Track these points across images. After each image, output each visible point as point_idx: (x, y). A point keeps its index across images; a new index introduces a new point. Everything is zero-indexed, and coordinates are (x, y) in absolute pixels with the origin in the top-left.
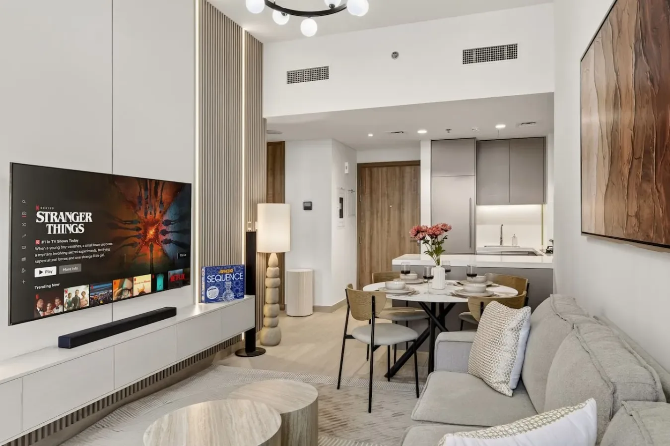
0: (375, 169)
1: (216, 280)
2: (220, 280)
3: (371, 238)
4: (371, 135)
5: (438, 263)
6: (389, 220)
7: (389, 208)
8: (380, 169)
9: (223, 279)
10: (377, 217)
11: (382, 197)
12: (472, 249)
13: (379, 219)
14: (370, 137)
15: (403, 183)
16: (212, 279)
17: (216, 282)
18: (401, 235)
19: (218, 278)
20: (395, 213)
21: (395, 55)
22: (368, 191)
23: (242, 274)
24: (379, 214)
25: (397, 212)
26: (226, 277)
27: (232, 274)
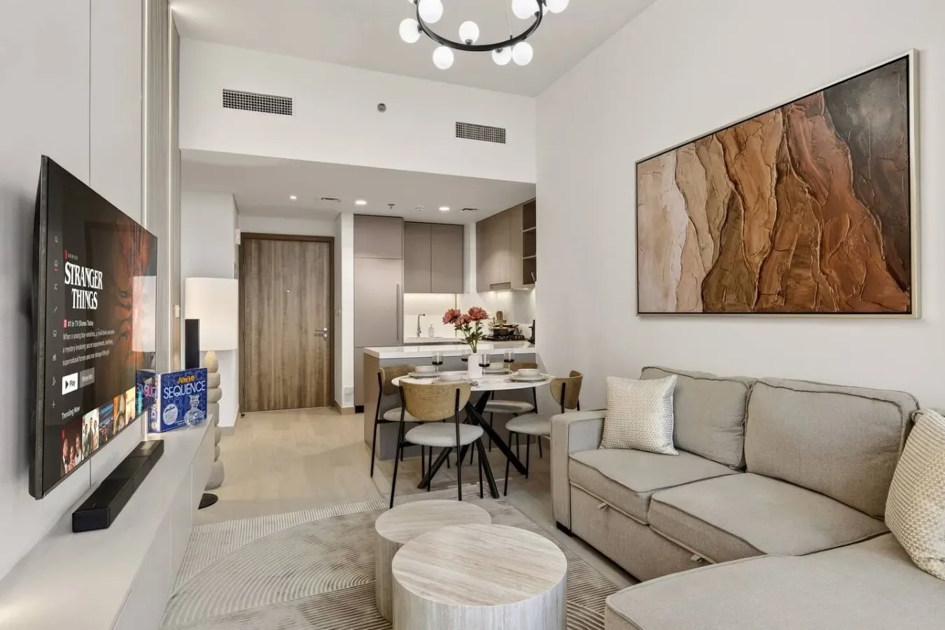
0: (265, 243)
1: (175, 394)
2: (179, 394)
3: (260, 332)
4: (293, 198)
5: (475, 351)
6: (285, 309)
7: (285, 294)
8: (273, 242)
9: (183, 392)
10: (269, 305)
11: (275, 280)
12: (399, 341)
13: (272, 308)
14: (292, 200)
15: (305, 262)
16: (170, 392)
17: (174, 397)
18: (302, 328)
19: (177, 390)
20: (293, 302)
21: (382, 107)
22: (254, 269)
23: (203, 384)
24: (272, 302)
25: (296, 300)
26: (186, 389)
27: (193, 383)
